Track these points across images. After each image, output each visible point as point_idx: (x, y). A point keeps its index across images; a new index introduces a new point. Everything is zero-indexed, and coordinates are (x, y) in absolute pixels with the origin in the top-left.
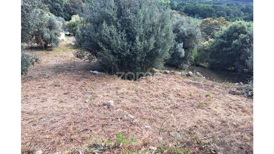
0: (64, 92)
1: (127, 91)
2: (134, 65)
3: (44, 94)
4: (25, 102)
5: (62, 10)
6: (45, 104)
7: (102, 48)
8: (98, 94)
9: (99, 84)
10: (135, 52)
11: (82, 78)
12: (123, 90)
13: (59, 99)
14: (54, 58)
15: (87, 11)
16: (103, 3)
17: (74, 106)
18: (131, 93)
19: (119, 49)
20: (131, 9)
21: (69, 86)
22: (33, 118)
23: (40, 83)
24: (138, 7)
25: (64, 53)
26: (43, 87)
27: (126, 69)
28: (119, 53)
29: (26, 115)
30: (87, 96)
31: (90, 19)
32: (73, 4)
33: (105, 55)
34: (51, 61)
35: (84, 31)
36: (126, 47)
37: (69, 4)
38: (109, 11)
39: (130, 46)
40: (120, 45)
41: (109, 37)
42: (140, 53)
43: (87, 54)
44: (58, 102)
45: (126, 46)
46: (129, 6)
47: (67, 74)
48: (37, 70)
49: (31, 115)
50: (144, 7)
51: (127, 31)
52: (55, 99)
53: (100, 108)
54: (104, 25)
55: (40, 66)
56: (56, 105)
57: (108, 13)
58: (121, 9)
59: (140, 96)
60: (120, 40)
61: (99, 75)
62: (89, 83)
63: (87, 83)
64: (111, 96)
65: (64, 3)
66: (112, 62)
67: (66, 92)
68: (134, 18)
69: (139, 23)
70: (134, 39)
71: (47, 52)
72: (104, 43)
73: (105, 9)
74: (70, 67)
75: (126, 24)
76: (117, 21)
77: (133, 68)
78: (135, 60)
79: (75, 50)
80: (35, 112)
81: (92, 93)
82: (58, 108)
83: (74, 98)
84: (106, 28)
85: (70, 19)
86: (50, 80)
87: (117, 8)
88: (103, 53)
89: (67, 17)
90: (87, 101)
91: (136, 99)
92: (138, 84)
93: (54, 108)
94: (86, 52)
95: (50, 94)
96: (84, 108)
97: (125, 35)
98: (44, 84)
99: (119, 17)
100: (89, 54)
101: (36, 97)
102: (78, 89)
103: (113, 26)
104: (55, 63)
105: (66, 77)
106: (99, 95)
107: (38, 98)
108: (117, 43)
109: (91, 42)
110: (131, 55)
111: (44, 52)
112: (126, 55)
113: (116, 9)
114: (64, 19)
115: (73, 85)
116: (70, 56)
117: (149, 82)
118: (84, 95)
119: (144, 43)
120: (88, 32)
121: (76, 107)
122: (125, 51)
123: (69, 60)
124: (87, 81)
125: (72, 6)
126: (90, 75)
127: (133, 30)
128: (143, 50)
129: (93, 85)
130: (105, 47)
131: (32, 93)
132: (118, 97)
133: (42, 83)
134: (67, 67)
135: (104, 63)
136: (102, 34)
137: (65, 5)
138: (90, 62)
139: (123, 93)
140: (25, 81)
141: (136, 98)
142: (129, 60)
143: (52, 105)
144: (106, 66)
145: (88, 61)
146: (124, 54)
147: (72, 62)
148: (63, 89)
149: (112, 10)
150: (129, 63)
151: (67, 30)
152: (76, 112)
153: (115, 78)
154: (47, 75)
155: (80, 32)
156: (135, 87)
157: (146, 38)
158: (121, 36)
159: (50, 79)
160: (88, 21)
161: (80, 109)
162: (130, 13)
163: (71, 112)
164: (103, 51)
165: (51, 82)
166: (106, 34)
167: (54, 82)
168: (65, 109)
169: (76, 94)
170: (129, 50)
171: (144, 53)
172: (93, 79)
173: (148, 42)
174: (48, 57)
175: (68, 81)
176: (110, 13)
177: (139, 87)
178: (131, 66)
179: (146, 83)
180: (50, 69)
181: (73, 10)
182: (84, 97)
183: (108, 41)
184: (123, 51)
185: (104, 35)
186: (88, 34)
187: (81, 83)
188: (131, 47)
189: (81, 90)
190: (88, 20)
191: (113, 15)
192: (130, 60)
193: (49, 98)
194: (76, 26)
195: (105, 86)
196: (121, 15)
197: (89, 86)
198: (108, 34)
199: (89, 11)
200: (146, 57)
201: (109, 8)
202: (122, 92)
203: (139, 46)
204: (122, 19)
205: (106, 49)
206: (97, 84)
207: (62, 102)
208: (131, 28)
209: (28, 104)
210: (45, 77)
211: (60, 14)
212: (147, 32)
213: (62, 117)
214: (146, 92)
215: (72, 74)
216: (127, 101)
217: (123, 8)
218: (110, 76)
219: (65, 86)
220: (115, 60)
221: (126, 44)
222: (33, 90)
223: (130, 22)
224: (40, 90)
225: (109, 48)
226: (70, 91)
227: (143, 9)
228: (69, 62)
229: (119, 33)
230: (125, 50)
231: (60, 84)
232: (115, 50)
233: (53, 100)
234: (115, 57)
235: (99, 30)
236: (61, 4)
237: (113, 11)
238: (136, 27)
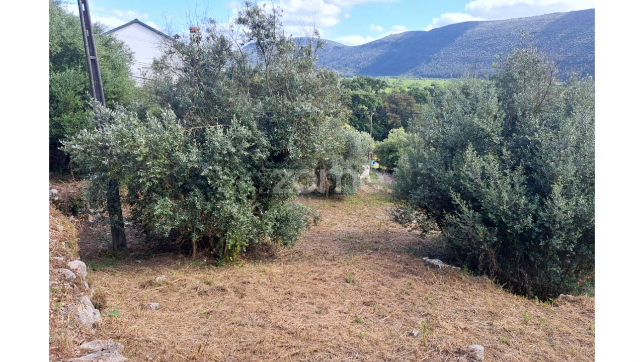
0: (363, 299)
1: (521, 327)
2: (542, 257)
3: (323, 295)
4: (286, 307)
5: (370, 118)
6: (324, 320)
7: (458, 205)
8: (442, 319)
9: (444, 293)
10: (546, 225)
11: (403, 272)
12: (509, 323)
13: (352, 314)
14: (346, 217)
15: (431, 121)
16: (470, 104)
17: (384, 339)
18: (533, 336)
19: (504, 212)
20: (541, 116)
21: (374, 286)
22: (299, 347)
23: (316, 269)
24: (563, 112)
25: (366, 209)
26: (321, 279)
27: (518, 265)
28: (501, 222)
29: (287, 335)
30: (413, 318)
31: (435, 139)
32: (394, 106)
33: (465, 224)
34: (340, 224)
35: (420, 165)
36: (523, 210)
37: (386, 106)
38: (483, 122)
39: (534, 207)
40: (507, 202)
41: (478, 181)
42: (561, 229)
43: (417, 217)
44: (349, 320)
45: (523, 206)
46: (537, 111)
47: (370, 258)
48: (311, 239)
49: (296, 338)
50: (580, 112)
51: (528, 170)
52: (345, 313)
53: (447, 357)
54: (470, 153)
55: (318, 233)
56: (345, 327)
57: (481, 126)
58: (515, 118)
59: (561, 349)
60: (507, 191)
61: (445, 272)
62: (419, 287)
63: (414, 284)
64: (475, 331)
65: (377, 105)
66: (481, 243)
67: (368, 299)
68: (551, 140)
69: (562, 151)
70: (546, 190)
71: (333, 203)
72: (465, 196)
73: (473, 118)
74: (376, 242)
75: (527, 152)
76: (502, 144)
77: (538, 266)
78: (547, 246)
79: (393, 204)
80: (304, 334)
81: (428, 314)
82: (350, 336)
83: (385, 319)
84: (472, 161)
85: (385, 136)
86: (336, 265)
87: (504, 115)
88: (461, 219)
89: (379, 132)
90: (415, 332)
91: (548, 356)
92: (554, 313)
93: (341, 332)
94: (416, 212)
95: (336, 299)
96: (407, 348)
97: (523, 178)
98: (324, 273)
99: (506, 134)
100: (422, 216)
101: (307, 300)
102: (395, 299)
103: (491, 157)
104: (346, 229)
105: (369, 265)
106: (444, 324)
107: (310, 303)
108: (500, 197)
109: (431, 191)
110: (536, 229)
111: (326, 203)
112: (521, 229)
113: (500, 117)
114: (373, 136)
115: (383, 284)
116: (377, 217)
117: (588, 313)
118: (408, 315)
119: (577, 202)
120: (429, 167)
121: (390, 341)
122: (518, 219)
123: (375, 226)
124: (415, 280)
125: (392, 111)
126: (422, 268)
127: (543, 169)
128: (571, 221)
129: (428, 293)
130: (467, 204)
131: (301, 290)
132: (495, 338)
133: (320, 269)
134: (371, 240)
135: (459, 243)
136: (462, 173)
137: (377, 109)
138: (422, 236)
139: (508, 329)
140: (289, 261)
141: (547, 353)
142: (528, 244)
143: (338, 325)
144: (463, 250)
145: (418, 232)
146: (517, 227)
147: (382, 232)
148: (361, 291)
149: (491, 119)
150: (529, 251)
151: (376, 158)
152: (389, 354)
153: (485, 286)
154: (332, 253)
155: (408, 166)
156: (543, 321)
157: (583, 190)
158: (512, 180)
159: (335, 263)
160: (430, 142)
161: (398, 350)
162: (538, 127)
163: (377, 352)
164: (461, 213)
165: (337, 272)
166: (470, 175)
167: (344, 271)
168: (364, 340)
169: (389, 309)
170: (530, 218)
171: (575, 230)
172: (431, 280)
173: (588, 199)
174: (334, 214)
175: (372, 275)
176: (484, 127)
177: (557, 322)
178: (532, 259)
179: (578, 315)
180: (335, 240)
181: (392, 118)
182: (406, 320)
183: (475, 191)
184: (514, 219)
185: (467, 175)
186: (428, 172)
187: (401, 283)
188: (536, 210)
189: (402, 301)
190: (432, 141)
191: (493, 132)
192: (533, 244)
193: (333, 306)
194: (396, 151)
195: (459, 302)
196: (514, 130)
197: (421, 294)
198: (477, 174)
199: (434, 122)
200: (578, 240)
201: (485, 115)
202: (506, 327)
203: (559, 209)
204: (516, 141)
205: (469, 208)
206: (440, 292)
207: (357, 321)
208: (539, 162)
209: (291, 312)
210: (327, 257)
211: (366, 126)
212: (588, 175)
213: (357, 358)
214: (580, 341)
215: (382, 259)
216: (519, 356)
217: (520, 114)
218: (474, 278)
219: (365, 285)
220: (490, 238)
221: (523, 200)
222: (302, 283)
223: (537, 149)
224: (316, 284)
225: (477, 208)
226: (376, 300)
227: (578, 117)
228: (376, 229)
229: (505, 175)
230: (517, 214)
231: (356, 278)
232: (492, 213)
233: (340, 312)
234: (490, 231)
235: (454, 165)
236: (369, 107)
237: (494, 121)
238: (554, 161)
